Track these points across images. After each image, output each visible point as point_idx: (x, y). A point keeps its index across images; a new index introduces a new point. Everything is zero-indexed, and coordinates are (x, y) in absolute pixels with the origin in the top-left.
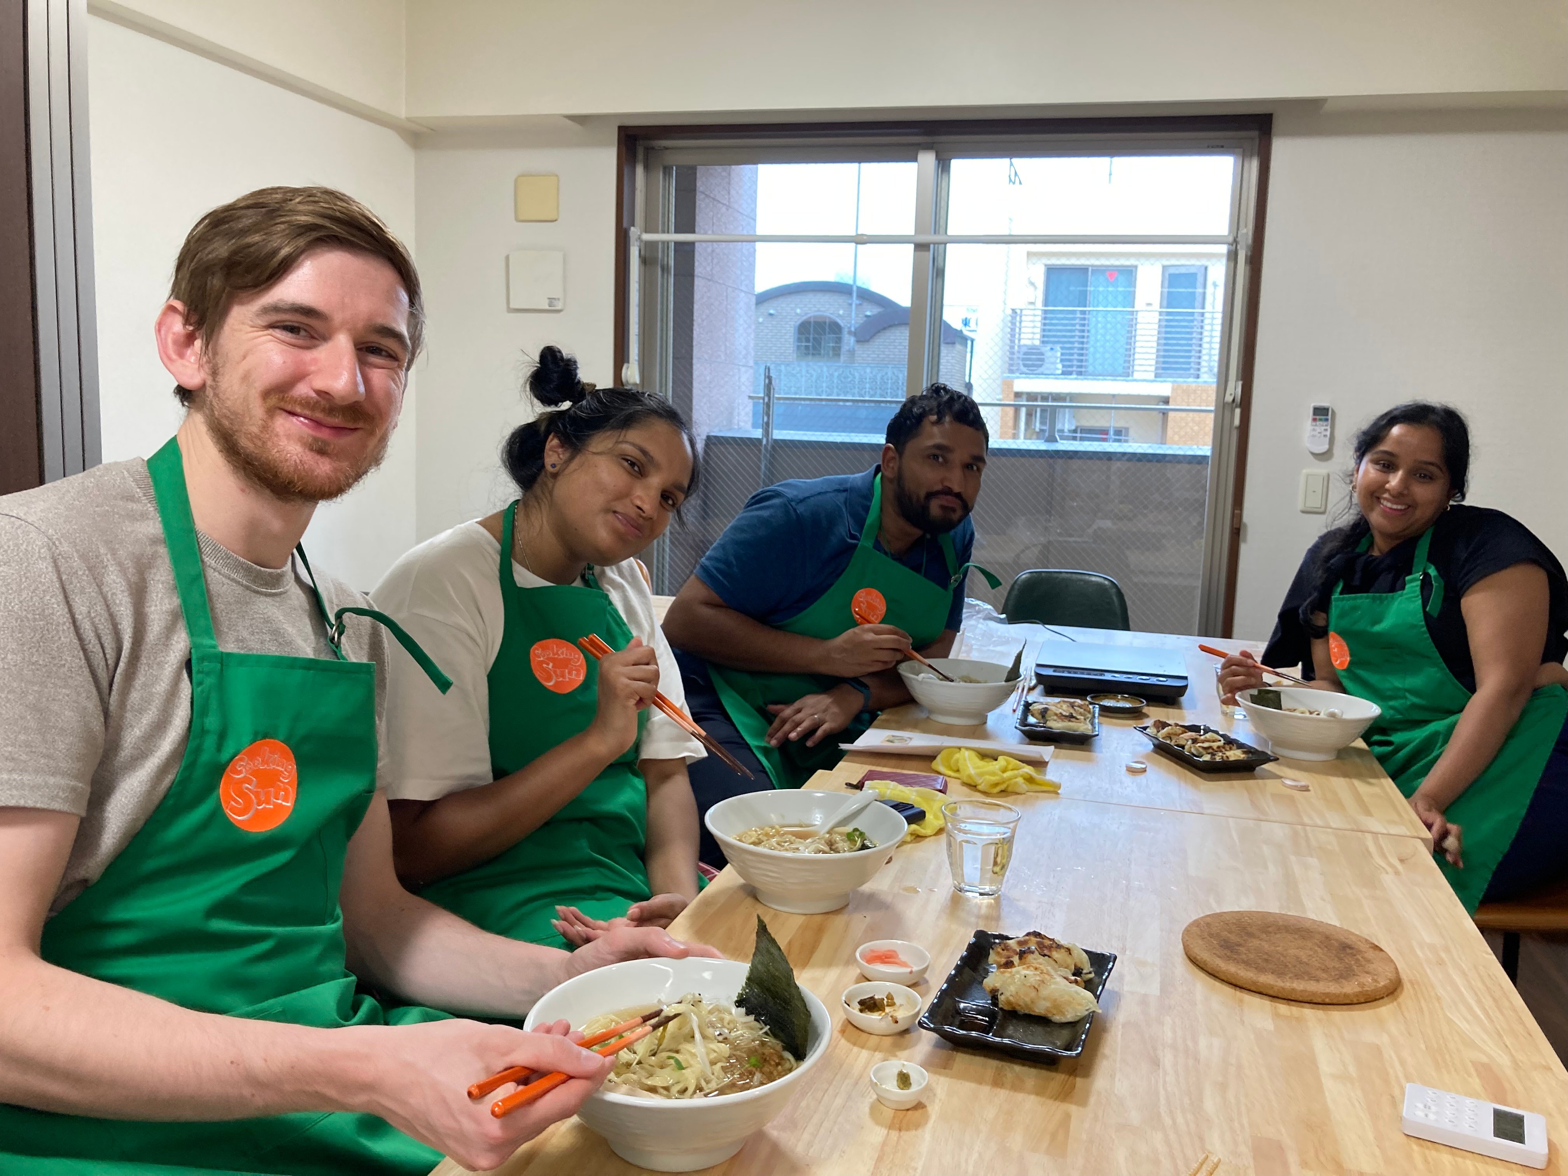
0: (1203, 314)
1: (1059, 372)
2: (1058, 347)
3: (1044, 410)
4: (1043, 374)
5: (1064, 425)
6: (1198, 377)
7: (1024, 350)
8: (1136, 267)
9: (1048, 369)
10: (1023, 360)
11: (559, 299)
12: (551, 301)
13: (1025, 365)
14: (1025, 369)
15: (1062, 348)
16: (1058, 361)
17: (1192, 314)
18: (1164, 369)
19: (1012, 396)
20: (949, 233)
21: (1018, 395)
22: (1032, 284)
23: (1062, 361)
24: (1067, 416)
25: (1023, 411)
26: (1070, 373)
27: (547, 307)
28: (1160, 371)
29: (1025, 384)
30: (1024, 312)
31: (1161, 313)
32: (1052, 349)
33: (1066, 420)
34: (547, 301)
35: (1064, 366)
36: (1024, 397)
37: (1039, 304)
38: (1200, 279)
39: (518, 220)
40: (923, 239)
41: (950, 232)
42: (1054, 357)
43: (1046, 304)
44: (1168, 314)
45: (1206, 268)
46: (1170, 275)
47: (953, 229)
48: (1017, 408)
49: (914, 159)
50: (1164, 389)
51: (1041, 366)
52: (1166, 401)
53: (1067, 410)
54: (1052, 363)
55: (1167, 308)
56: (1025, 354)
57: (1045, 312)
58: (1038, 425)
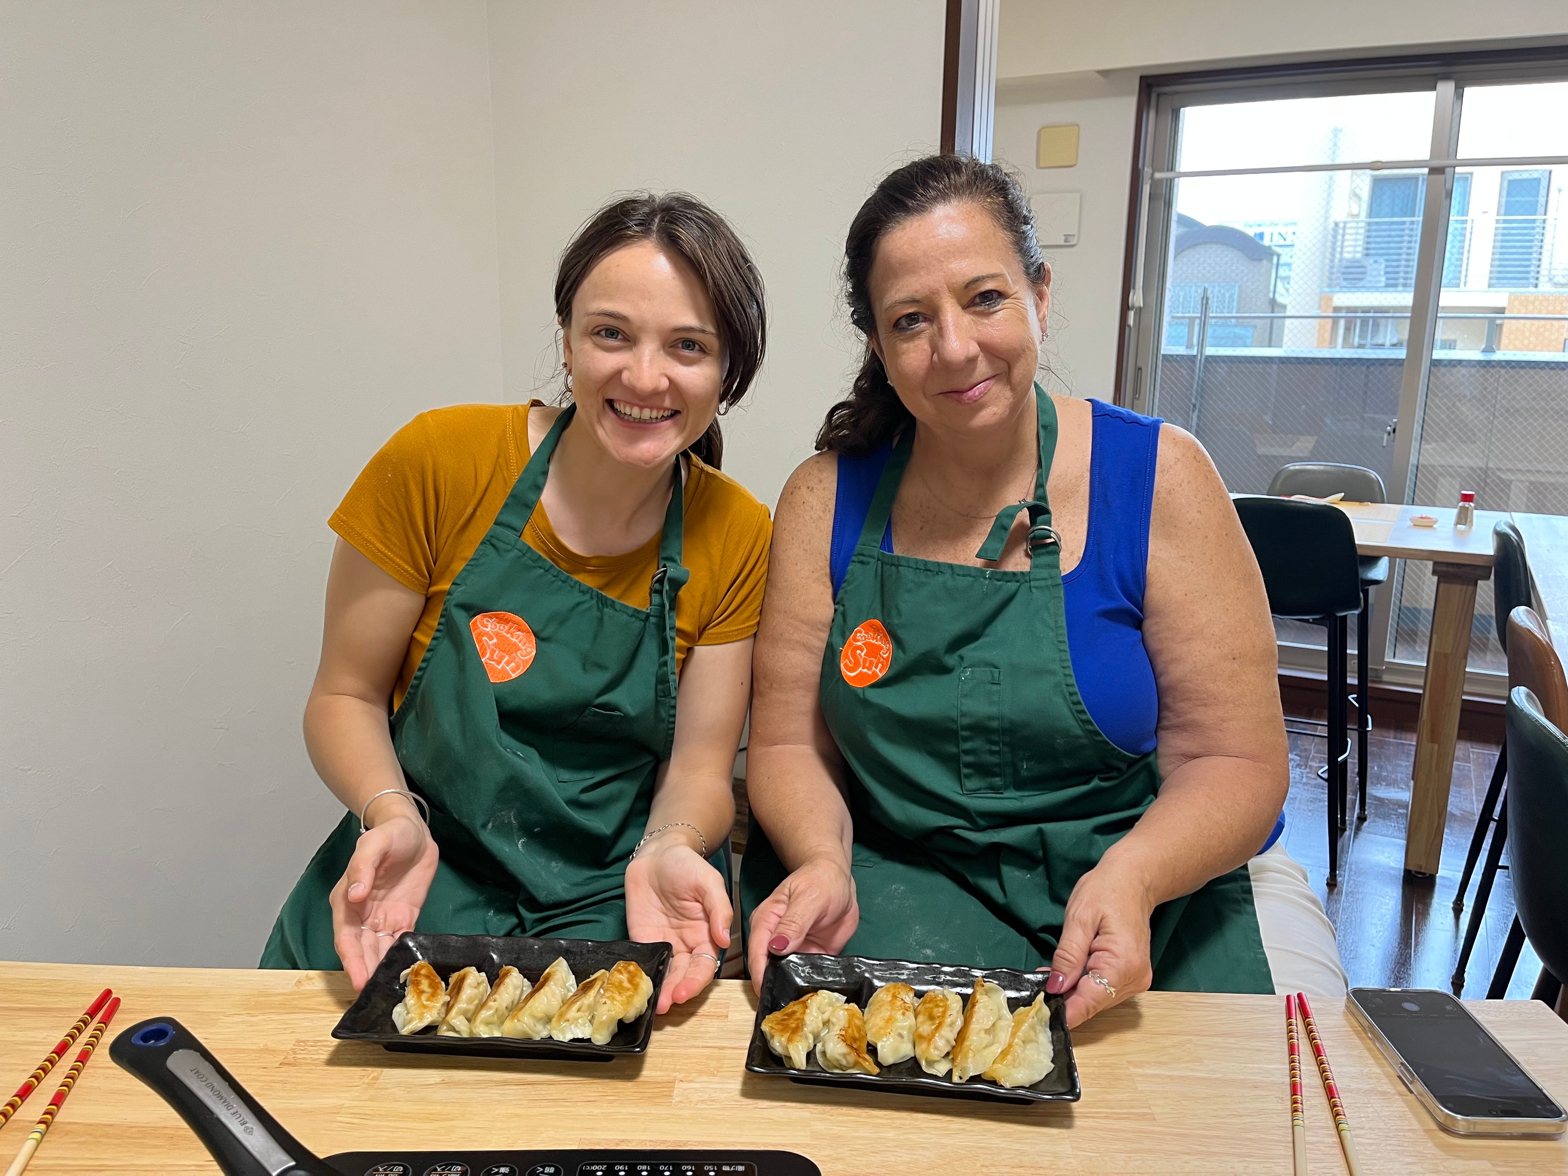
0: (1544, 221)
1: (1383, 284)
2: (1381, 260)
3: (1365, 321)
4: (1364, 287)
5: (1385, 337)
6: (1536, 286)
7: (1344, 263)
8: (1472, 174)
9: (1370, 282)
10: (1343, 273)
11: (1074, 236)
12: (1067, 237)
13: (1345, 279)
14: (1345, 283)
15: (1387, 260)
16: (1382, 273)
17: (1534, 221)
18: (1498, 279)
19: (1331, 310)
20: (1458, 157)
21: (1337, 309)
22: (1356, 195)
23: (1386, 273)
24: (1389, 327)
25: (1342, 323)
26: (1395, 286)
27: (1063, 243)
28: (1494, 281)
29: (1345, 299)
30: (1348, 225)
31: (1497, 221)
32: (1376, 262)
33: (1389, 332)
34: (1063, 238)
35: (1387, 279)
36: (1344, 311)
37: (1363, 216)
38: (1544, 183)
39: (1038, 167)
40: (1437, 163)
41: (1460, 156)
42: (1377, 269)
43: (1370, 215)
44: (1505, 221)
45: (1550, 172)
46: (1510, 182)
47: (1463, 153)
48: (1336, 320)
49: (1434, 88)
50: (1499, 298)
51: (1361, 279)
52: (1502, 310)
53: (1390, 320)
54: (1374, 276)
55: (1505, 215)
56: (1346, 267)
57: (1369, 224)
58: (1356, 340)
